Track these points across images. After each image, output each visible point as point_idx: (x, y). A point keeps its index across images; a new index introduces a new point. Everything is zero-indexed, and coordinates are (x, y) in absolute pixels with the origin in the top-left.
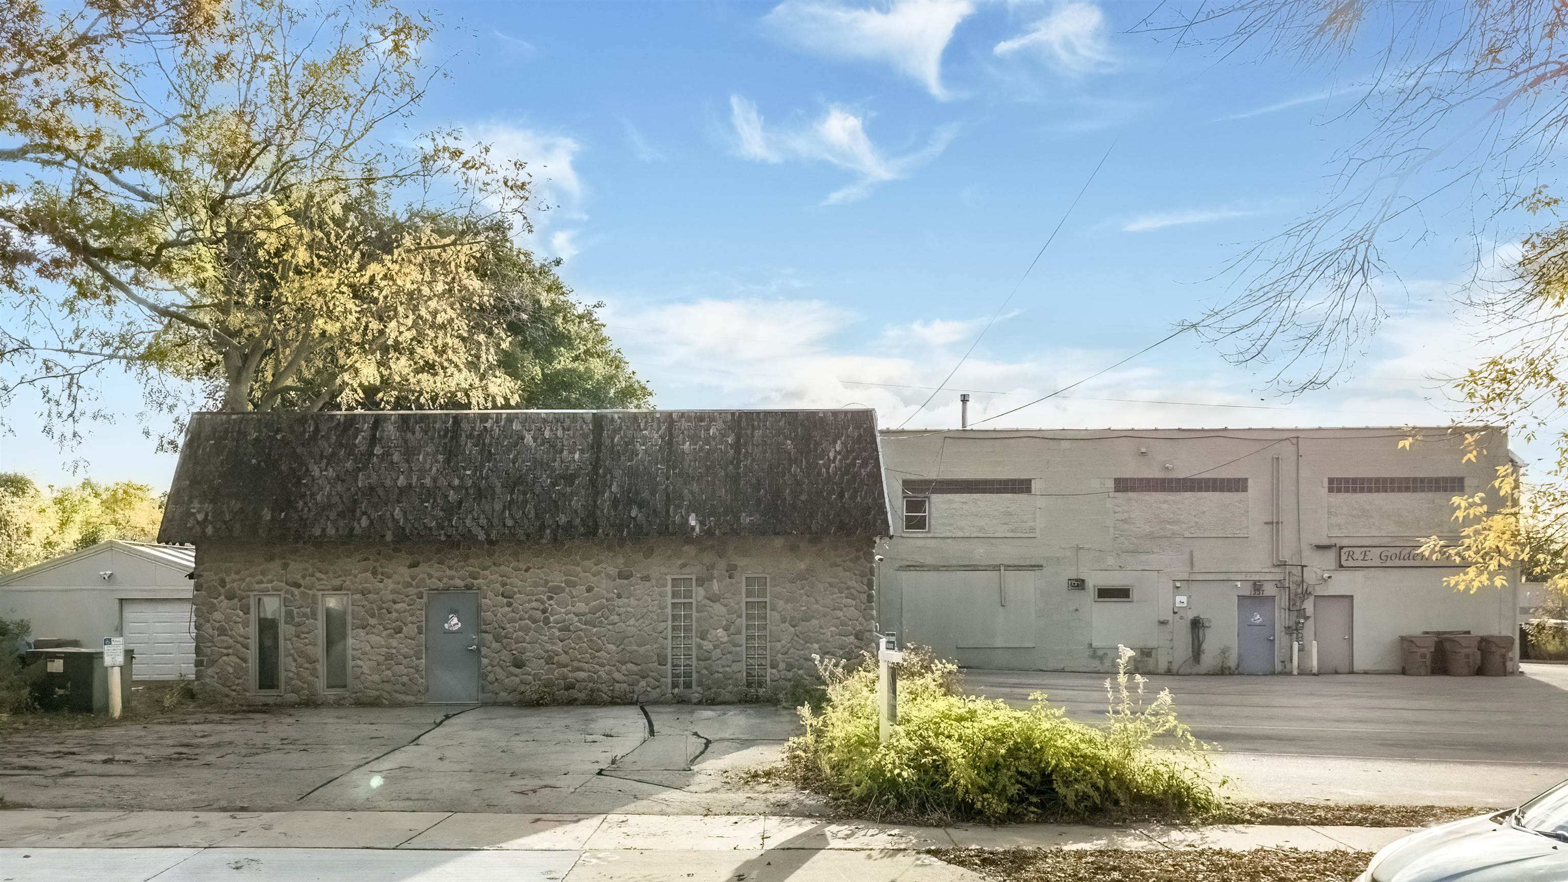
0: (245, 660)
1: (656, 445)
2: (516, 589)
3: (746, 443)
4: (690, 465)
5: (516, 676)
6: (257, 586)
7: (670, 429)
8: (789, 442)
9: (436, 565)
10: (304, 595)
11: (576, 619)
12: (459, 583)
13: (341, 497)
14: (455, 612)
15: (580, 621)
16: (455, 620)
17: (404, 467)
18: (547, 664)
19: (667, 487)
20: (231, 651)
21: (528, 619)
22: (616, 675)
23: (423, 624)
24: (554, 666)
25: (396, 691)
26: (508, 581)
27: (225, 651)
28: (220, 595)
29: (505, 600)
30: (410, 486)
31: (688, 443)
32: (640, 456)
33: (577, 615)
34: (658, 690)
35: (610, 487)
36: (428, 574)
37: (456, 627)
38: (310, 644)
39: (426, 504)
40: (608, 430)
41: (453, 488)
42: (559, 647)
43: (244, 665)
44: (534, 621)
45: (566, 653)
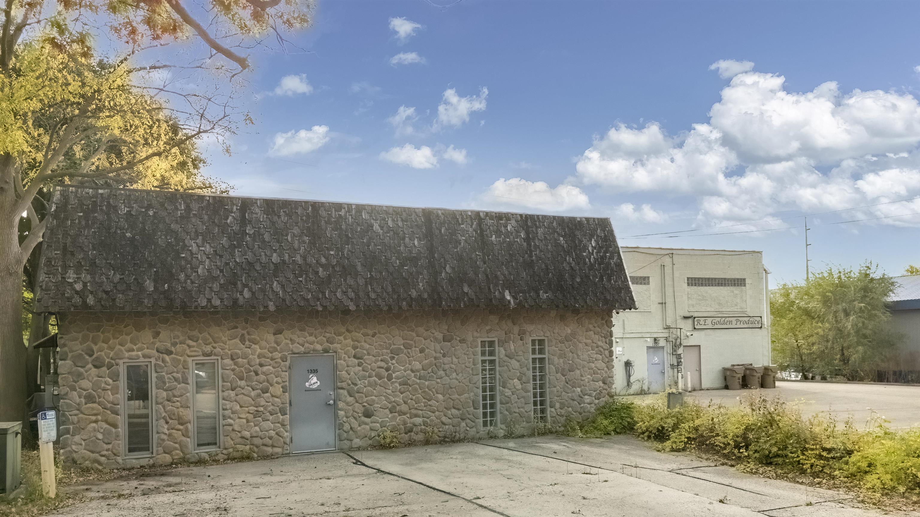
0: (115, 426)
1: (473, 237)
2: (365, 352)
3: (534, 239)
4: (499, 253)
5: (366, 424)
6: (127, 355)
7: (480, 224)
8: (562, 239)
9: (298, 332)
10: (176, 362)
11: (413, 374)
12: (319, 347)
13: (221, 271)
14: (314, 371)
15: (415, 376)
16: (315, 379)
17: (276, 246)
18: (391, 412)
19: (485, 270)
20: (99, 417)
21: (376, 376)
22: (444, 419)
23: (287, 384)
24: (396, 414)
25: (264, 445)
26: (359, 344)
27: (94, 418)
28: (87, 363)
29: (356, 361)
30: (284, 262)
31: (494, 236)
32: (462, 244)
33: (412, 371)
34: (474, 429)
35: (445, 268)
36: (291, 340)
37: (315, 386)
38: (182, 407)
39: (301, 279)
40: (436, 224)
41: (322, 266)
42: (399, 400)
43: (114, 430)
44: (380, 377)
45: (405, 403)
